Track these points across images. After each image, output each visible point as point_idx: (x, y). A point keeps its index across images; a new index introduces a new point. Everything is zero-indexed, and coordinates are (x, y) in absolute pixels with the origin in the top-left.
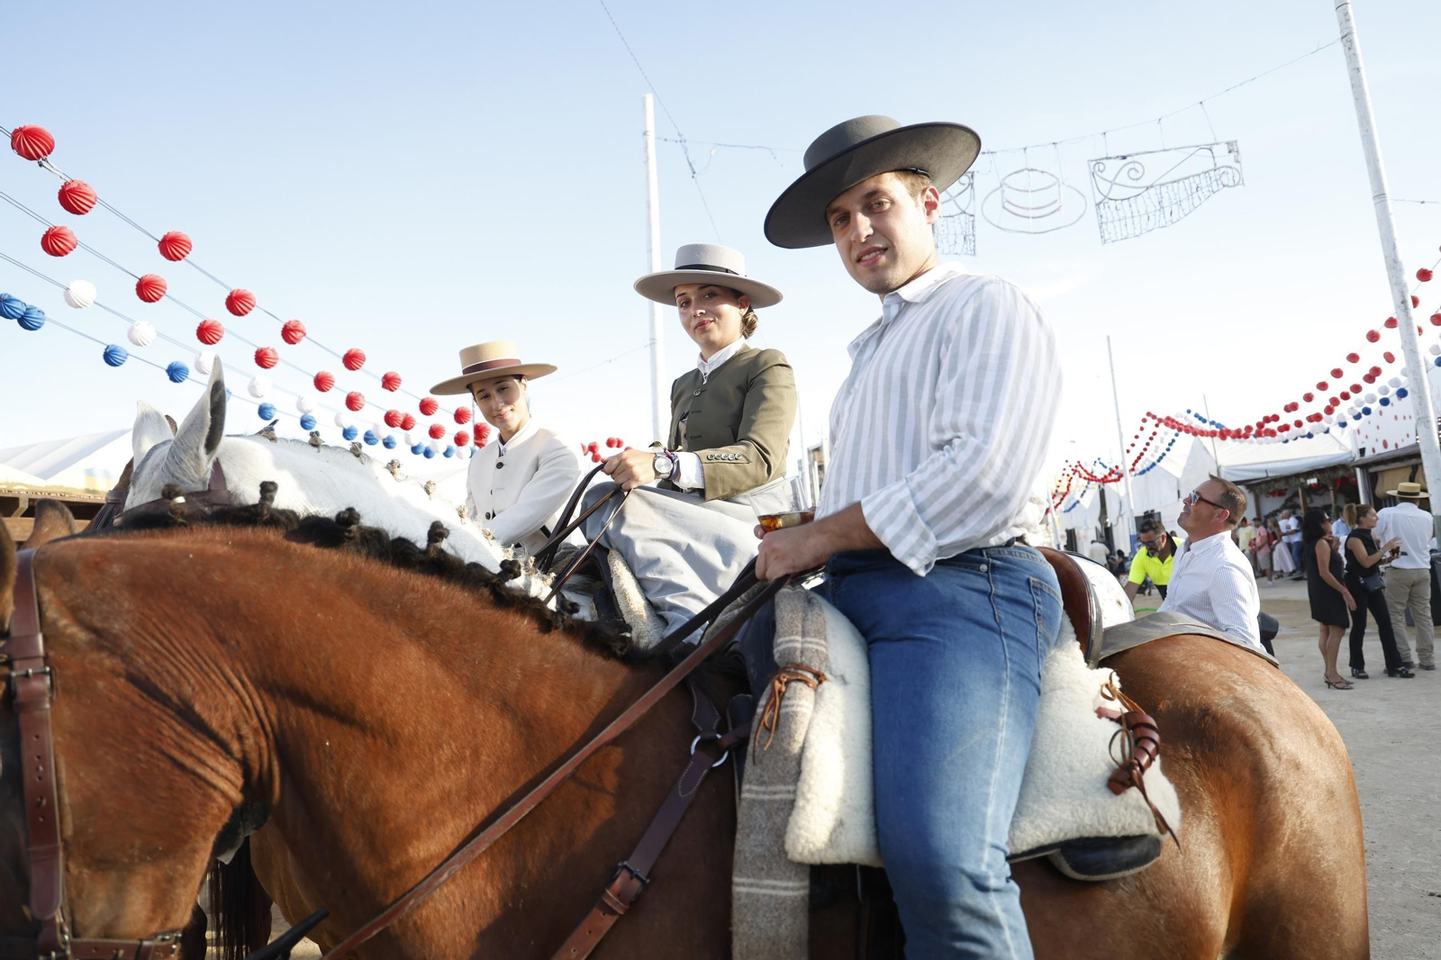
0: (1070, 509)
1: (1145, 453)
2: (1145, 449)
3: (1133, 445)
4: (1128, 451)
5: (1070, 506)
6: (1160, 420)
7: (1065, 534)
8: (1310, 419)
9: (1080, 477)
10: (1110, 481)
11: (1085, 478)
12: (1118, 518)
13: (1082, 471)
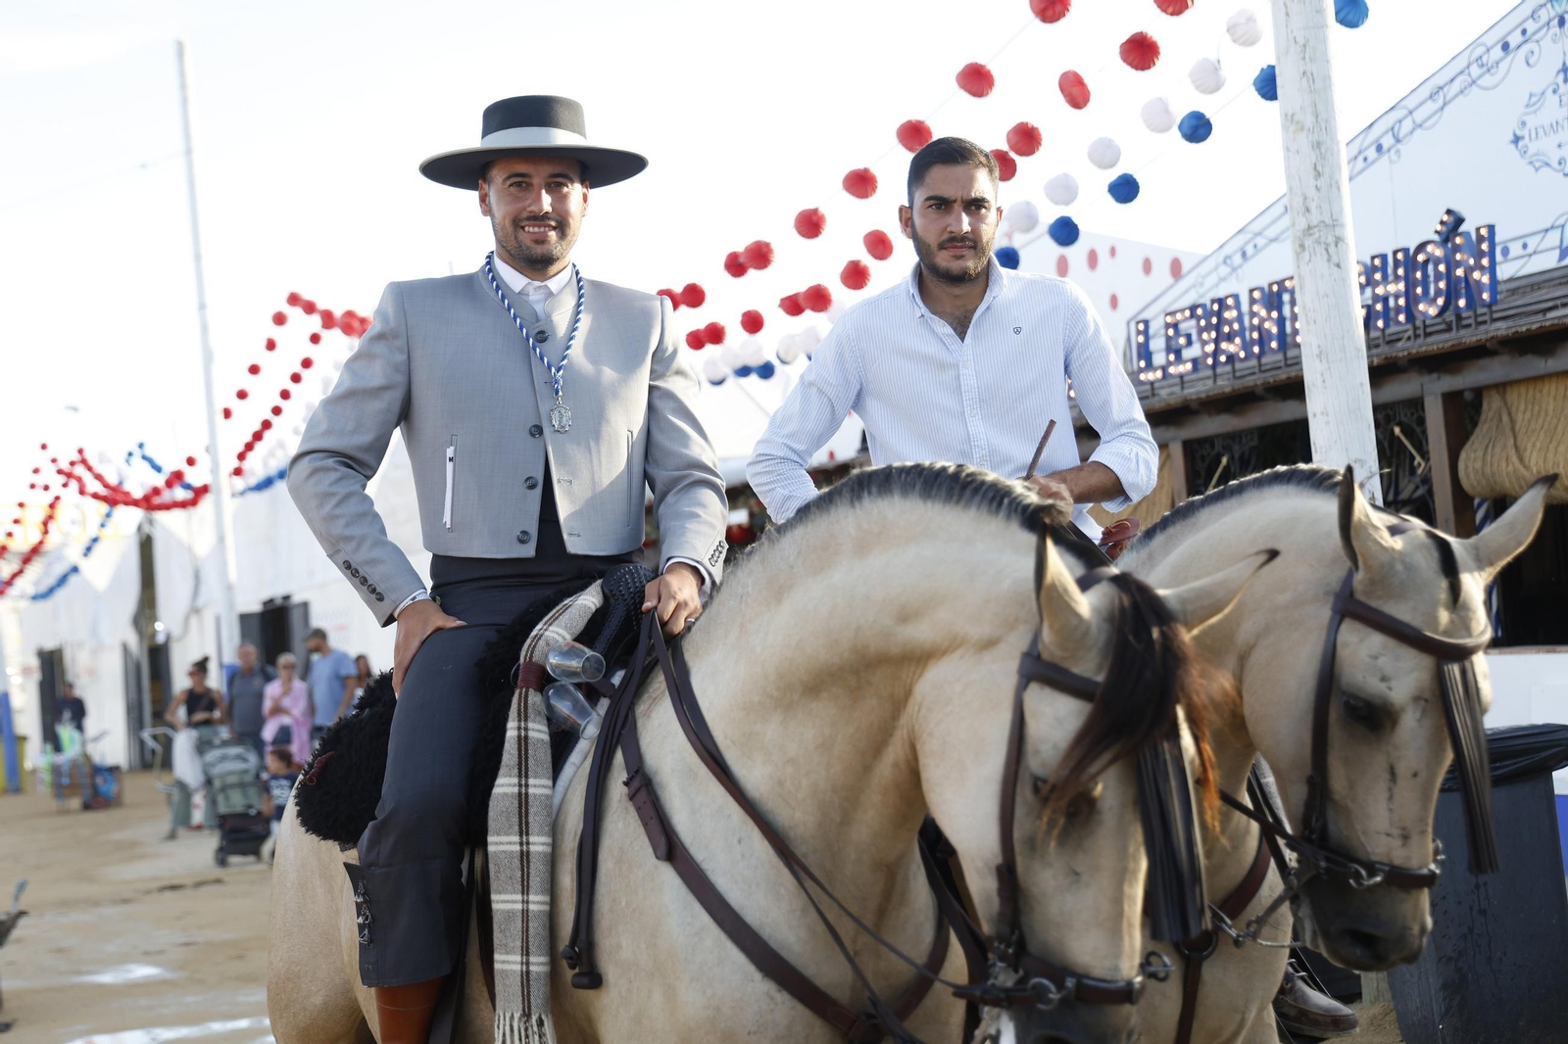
0: (50, 591)
1: (275, 420)
2: (277, 411)
3: (242, 395)
4: (227, 414)
5: (51, 581)
6: (328, 320)
7: (34, 662)
8: (793, 306)
9: (82, 492)
10: (167, 507)
11: (96, 496)
12: (187, 620)
13: (87, 477)
